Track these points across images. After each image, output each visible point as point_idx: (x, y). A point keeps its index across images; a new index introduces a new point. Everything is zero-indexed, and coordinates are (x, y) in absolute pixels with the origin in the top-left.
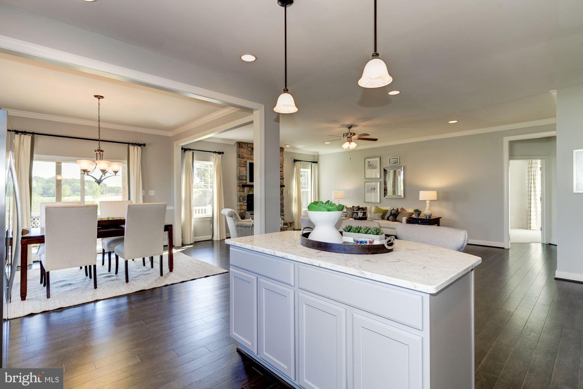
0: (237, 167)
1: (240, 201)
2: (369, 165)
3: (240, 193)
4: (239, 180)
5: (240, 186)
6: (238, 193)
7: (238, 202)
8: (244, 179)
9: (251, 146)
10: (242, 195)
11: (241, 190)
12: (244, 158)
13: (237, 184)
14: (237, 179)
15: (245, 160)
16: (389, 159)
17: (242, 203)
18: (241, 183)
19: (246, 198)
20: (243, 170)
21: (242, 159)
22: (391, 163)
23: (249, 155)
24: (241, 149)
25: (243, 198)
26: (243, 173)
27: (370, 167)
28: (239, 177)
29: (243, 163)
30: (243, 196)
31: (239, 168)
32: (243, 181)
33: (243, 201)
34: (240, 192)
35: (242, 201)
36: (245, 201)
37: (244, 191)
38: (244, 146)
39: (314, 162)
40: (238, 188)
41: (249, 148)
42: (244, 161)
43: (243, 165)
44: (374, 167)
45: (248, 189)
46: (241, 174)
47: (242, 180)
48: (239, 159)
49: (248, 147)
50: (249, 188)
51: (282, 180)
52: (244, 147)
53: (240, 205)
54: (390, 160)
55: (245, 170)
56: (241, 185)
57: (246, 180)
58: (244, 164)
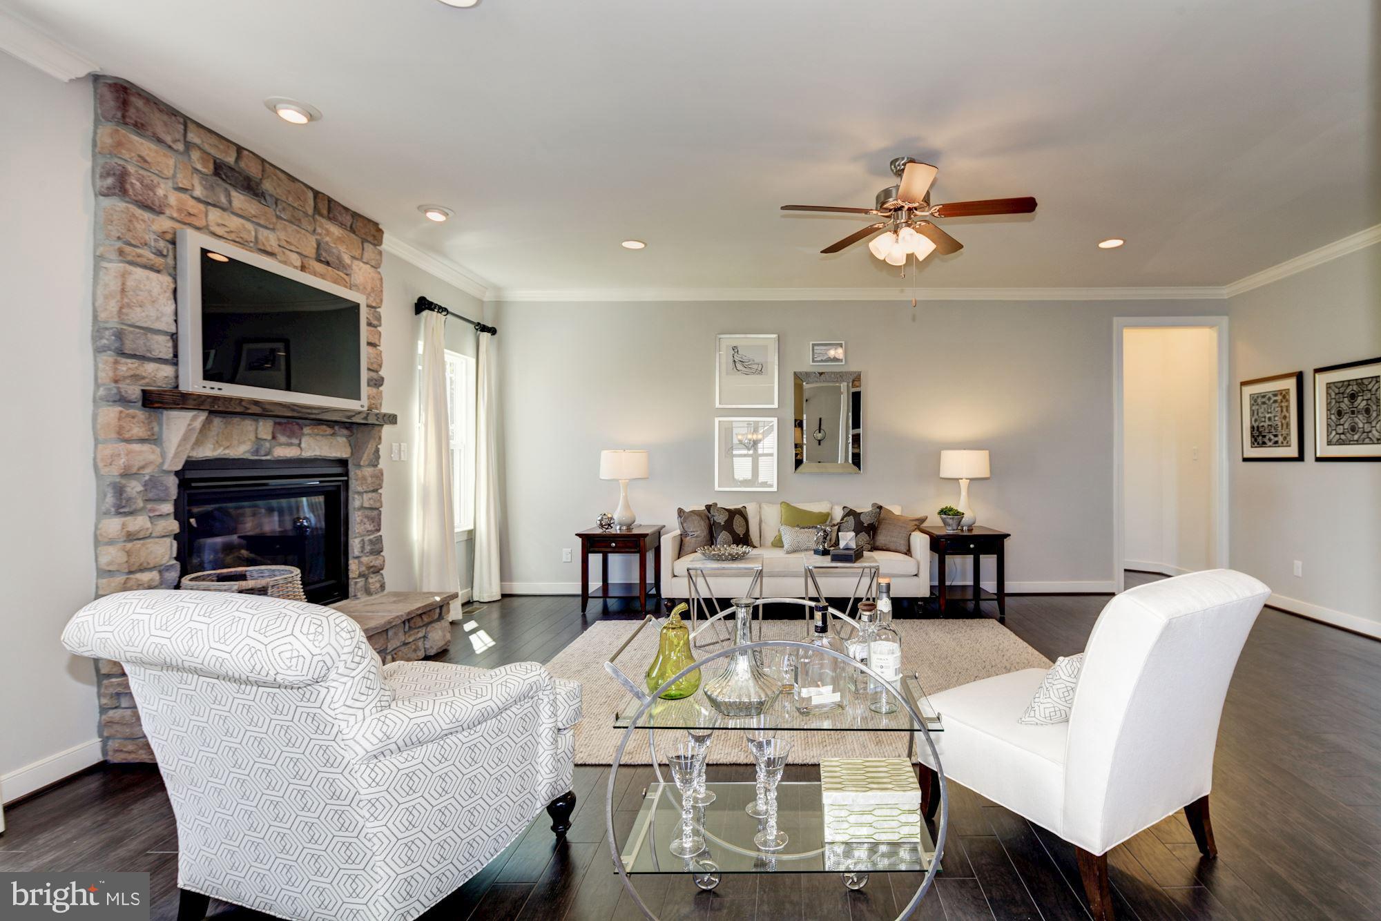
0: (99, 259)
1: (123, 507)
2: (737, 359)
3: (129, 453)
4: (122, 353)
5: (122, 400)
6: (107, 450)
7: (102, 514)
8: (156, 354)
9: (207, 147)
10: (143, 467)
11: (138, 431)
12: (159, 212)
13: (97, 385)
14: (98, 350)
15: (163, 224)
16: (814, 345)
17: (139, 523)
18: (136, 377)
19: (172, 483)
20: (156, 290)
21: (147, 215)
22: (819, 359)
23: (192, 202)
24: (135, 138)
25: (152, 484)
26: (153, 313)
27: (739, 366)
28: (119, 335)
29: (150, 238)
30: (148, 471)
31: (115, 267)
32: (150, 367)
33: (149, 506)
34: (128, 441)
35: (140, 504)
36: (168, 508)
37: (153, 439)
38: (158, 122)
39: (484, 329)
40: (111, 413)
41: (195, 155)
42: (155, 227)
43: (148, 254)
44: (755, 367)
45: (198, 424)
46: (137, 316)
47: (143, 358)
48: (117, 204)
49: (189, 146)
50: (203, 416)
51: (375, 390)
52: (163, 136)
53: (131, 537)
54: (815, 348)
55: (169, 294)
56: (134, 392)
57: (175, 360)
58: (159, 253)
